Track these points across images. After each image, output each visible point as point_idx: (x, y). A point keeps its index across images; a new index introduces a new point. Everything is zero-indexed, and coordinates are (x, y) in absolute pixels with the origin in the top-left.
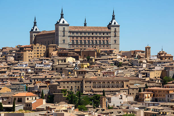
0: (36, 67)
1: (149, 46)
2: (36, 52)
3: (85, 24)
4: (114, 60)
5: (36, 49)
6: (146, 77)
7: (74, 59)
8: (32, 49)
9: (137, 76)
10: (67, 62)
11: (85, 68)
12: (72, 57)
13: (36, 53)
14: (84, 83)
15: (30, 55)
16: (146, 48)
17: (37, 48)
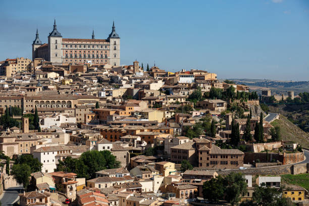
0: (14, 82)
1: (138, 61)
2: (21, 66)
3: (93, 36)
4: (99, 76)
5: (20, 63)
6: (109, 95)
7: (58, 75)
8: (16, 63)
9: (100, 94)
10: (48, 77)
11: (67, 84)
12: (56, 72)
13: (20, 68)
14: (25, 101)
15: (14, 70)
16: (134, 63)
17: (23, 62)
